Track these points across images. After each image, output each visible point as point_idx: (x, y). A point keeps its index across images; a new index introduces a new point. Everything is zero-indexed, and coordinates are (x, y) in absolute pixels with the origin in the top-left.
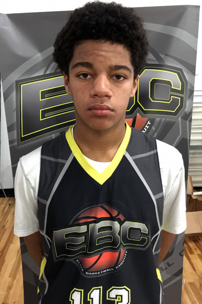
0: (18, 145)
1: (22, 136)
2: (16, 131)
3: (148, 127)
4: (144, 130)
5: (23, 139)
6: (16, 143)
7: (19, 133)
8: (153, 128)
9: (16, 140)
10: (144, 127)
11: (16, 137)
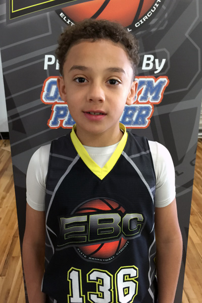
0: (8, 22)
1: (13, 12)
2: (5, 5)
3: (157, 5)
4: (153, 9)
5: (13, 15)
6: (5, 20)
7: (9, 8)
8: (164, 7)
9: (5, 17)
10: (153, 5)
11: (5, 12)
